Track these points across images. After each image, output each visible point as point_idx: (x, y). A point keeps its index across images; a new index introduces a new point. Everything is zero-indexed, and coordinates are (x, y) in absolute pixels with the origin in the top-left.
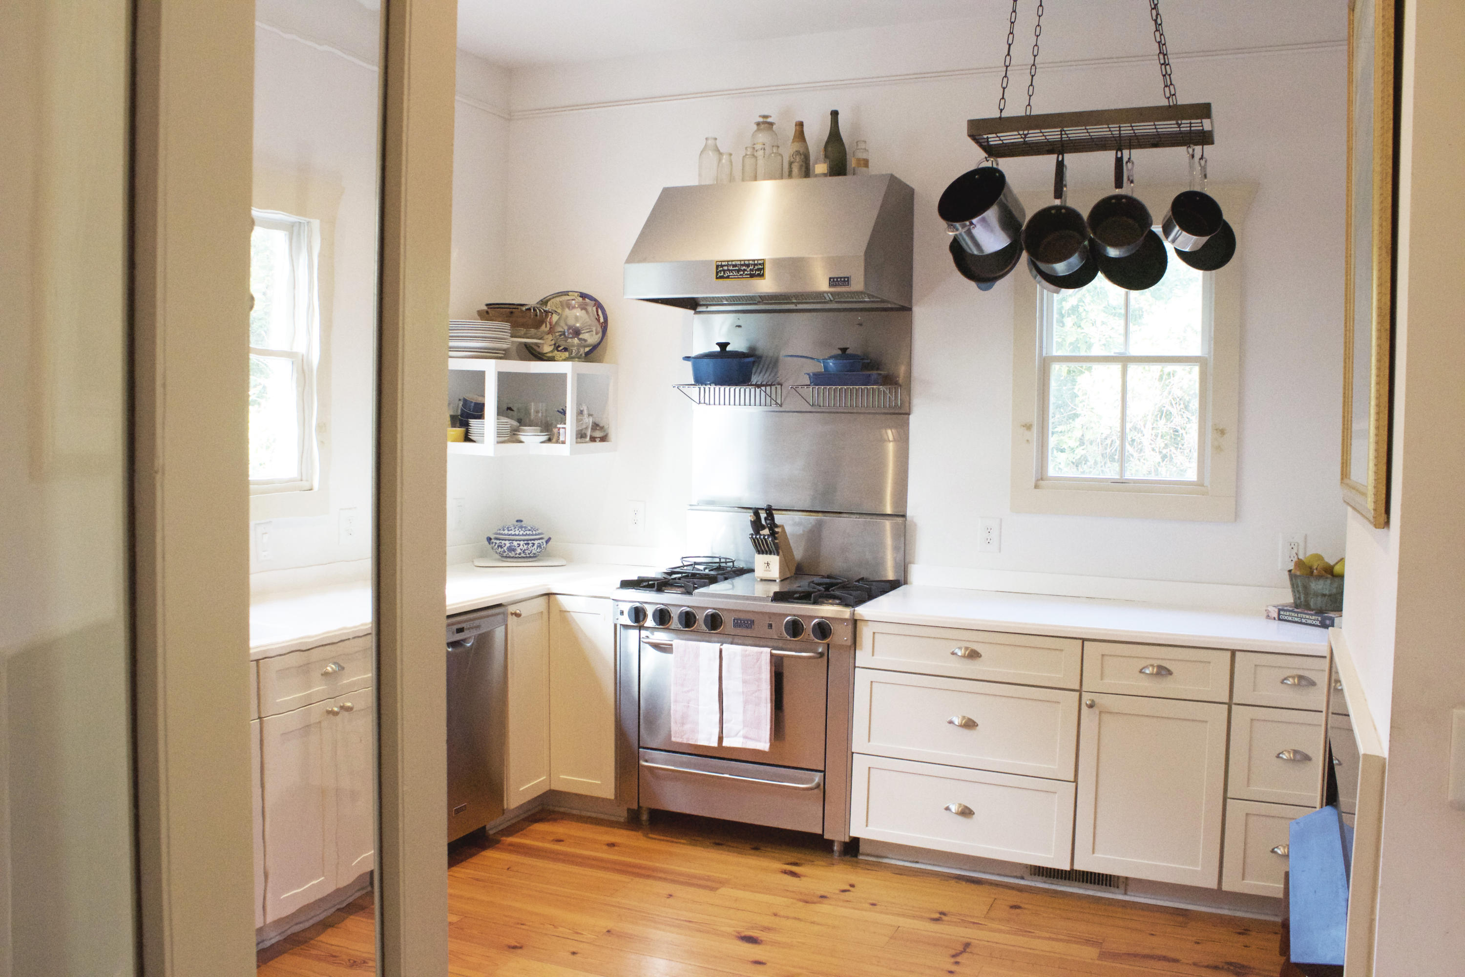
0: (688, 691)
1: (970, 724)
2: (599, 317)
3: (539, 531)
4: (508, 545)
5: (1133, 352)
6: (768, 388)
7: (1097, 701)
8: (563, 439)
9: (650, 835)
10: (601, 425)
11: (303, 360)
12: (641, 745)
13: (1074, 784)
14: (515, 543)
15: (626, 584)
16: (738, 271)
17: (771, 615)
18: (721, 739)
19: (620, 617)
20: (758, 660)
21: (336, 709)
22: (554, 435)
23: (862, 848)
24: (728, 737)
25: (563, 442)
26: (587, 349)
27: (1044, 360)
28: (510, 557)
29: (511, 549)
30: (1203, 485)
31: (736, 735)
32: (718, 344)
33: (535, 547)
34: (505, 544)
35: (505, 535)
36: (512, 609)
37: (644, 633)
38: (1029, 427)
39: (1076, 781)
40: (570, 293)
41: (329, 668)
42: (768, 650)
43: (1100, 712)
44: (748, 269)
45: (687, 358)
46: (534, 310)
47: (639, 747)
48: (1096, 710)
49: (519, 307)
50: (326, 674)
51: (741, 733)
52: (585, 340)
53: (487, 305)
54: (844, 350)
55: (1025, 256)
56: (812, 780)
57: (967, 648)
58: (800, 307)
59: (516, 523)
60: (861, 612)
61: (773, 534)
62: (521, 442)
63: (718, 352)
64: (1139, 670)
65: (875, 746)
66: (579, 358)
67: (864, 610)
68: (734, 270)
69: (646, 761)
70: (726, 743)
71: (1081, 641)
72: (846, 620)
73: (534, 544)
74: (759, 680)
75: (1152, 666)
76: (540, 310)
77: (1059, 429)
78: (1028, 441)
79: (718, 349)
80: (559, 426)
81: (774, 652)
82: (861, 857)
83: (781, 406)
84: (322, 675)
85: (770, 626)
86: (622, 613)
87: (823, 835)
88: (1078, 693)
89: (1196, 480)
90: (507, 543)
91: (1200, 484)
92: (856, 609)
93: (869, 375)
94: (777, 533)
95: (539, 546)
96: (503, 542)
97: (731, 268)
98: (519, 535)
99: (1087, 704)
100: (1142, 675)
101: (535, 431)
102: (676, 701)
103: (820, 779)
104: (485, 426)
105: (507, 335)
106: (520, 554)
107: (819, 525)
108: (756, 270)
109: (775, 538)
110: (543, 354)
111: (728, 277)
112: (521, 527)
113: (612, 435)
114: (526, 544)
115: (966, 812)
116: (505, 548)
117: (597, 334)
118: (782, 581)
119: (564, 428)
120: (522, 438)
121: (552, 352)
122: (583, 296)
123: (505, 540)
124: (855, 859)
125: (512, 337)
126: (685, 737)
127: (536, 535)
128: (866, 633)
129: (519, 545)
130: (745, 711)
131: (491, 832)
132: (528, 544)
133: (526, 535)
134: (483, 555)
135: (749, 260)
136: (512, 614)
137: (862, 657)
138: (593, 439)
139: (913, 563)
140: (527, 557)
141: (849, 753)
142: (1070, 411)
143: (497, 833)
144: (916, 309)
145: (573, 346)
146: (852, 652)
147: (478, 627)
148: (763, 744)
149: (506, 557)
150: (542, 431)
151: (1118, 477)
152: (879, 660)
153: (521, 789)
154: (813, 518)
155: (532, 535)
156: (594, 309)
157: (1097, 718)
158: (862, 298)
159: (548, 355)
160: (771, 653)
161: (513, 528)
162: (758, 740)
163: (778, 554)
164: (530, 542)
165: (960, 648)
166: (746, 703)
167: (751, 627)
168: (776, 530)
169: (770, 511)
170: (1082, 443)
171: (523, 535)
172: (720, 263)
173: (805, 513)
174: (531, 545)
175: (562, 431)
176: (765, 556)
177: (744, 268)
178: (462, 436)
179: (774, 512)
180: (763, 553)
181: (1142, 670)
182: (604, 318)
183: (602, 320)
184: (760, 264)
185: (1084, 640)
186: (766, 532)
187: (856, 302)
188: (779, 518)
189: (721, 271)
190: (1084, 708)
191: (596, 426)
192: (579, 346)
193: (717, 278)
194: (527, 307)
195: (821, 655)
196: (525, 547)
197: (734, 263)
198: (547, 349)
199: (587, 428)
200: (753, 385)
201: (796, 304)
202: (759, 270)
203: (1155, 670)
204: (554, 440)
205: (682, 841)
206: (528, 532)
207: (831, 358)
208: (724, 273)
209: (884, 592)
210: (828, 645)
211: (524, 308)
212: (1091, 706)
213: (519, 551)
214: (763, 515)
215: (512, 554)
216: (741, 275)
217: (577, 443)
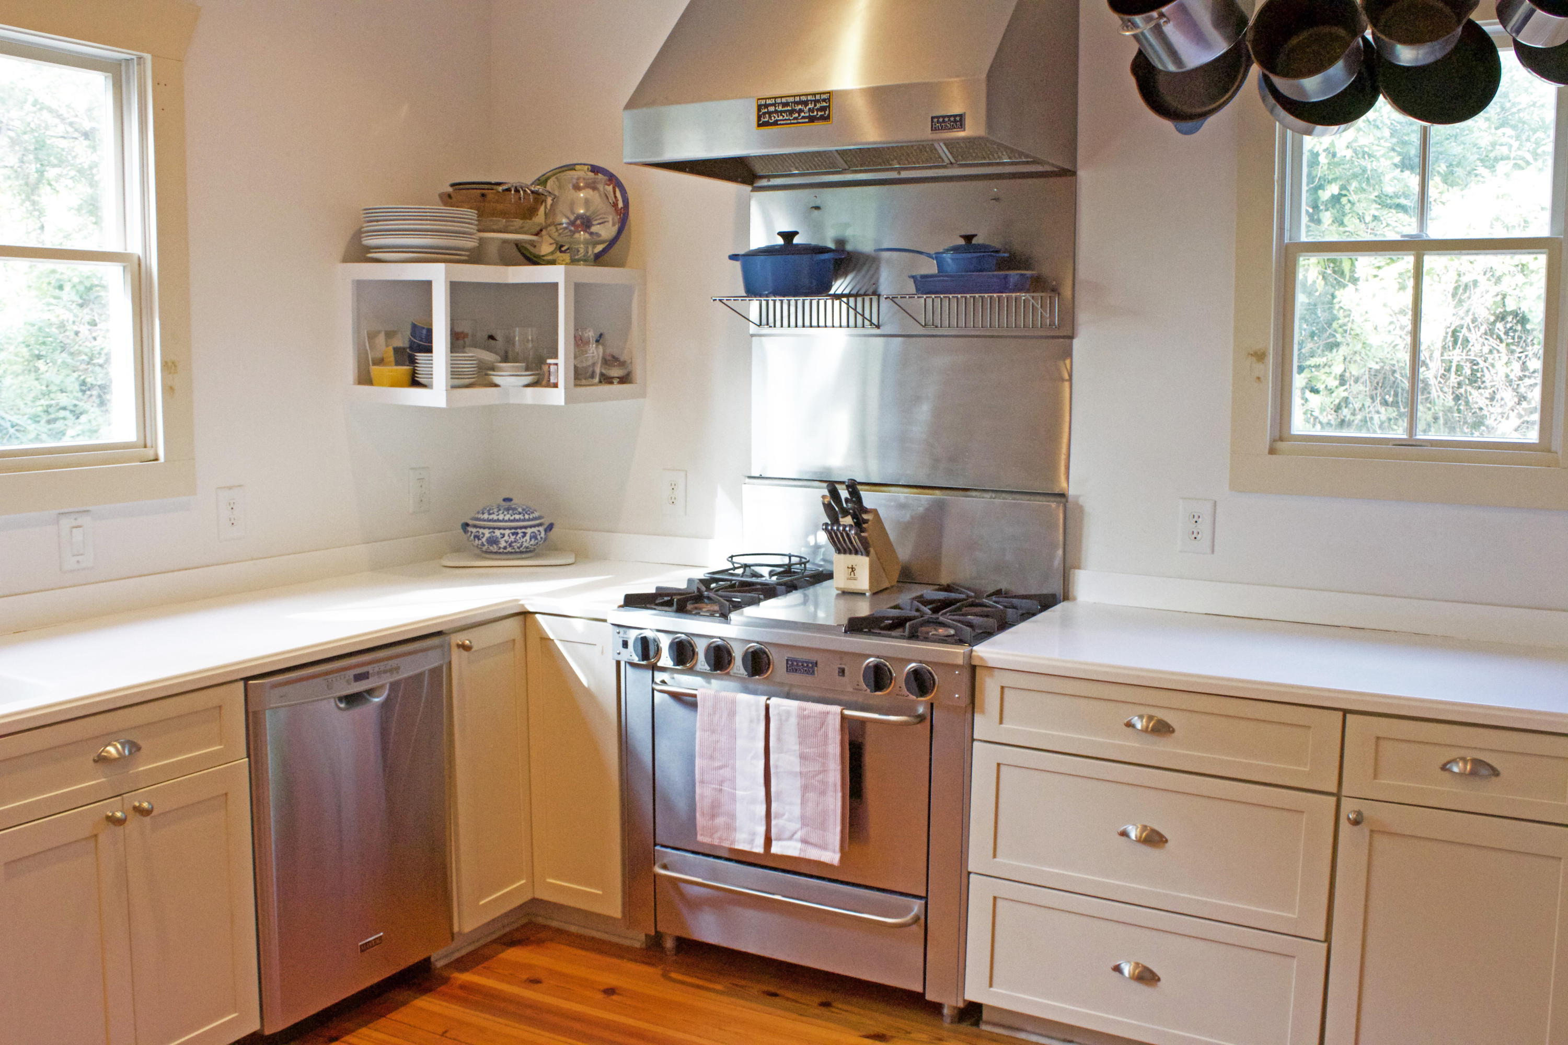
0: (720, 768)
1: (1153, 839)
2: (617, 200)
3: (536, 514)
4: (487, 535)
5: (1435, 232)
6: (852, 300)
7: (1366, 813)
8: (556, 381)
9: (673, 975)
10: (622, 359)
11: (139, 265)
12: (658, 841)
13: (1325, 945)
14: (498, 533)
15: (633, 601)
16: (791, 112)
17: (842, 654)
18: (768, 841)
19: (623, 651)
20: (823, 724)
21: (119, 814)
22: (544, 375)
23: (985, 1016)
24: (779, 839)
25: (556, 386)
26: (599, 248)
27: (1287, 246)
28: (491, 552)
29: (493, 541)
30: (1549, 451)
31: (791, 838)
32: (780, 234)
33: (528, 537)
34: (483, 534)
35: (484, 520)
36: (463, 638)
37: (659, 676)
38: (1260, 356)
39: (1328, 939)
40: (578, 167)
41: (111, 749)
42: (836, 709)
43: (1372, 831)
44: (806, 110)
45: (734, 257)
46: (517, 191)
47: (655, 845)
48: (1364, 829)
49: (495, 187)
50: (101, 760)
51: (798, 836)
52: (598, 235)
53: (453, 185)
54: (968, 238)
55: (1255, 70)
56: (909, 909)
57: (1150, 718)
58: (905, 174)
59: (504, 503)
60: (981, 654)
61: (859, 524)
62: (496, 386)
63: (781, 246)
64: (1440, 765)
65: (1006, 863)
66: (585, 261)
67: (985, 651)
68: (785, 112)
69: (665, 867)
70: (776, 849)
71: (1340, 714)
72: (957, 666)
73: (525, 534)
74: (824, 755)
75: (1464, 759)
76: (525, 191)
77: (1312, 362)
78: (1258, 378)
79: (780, 241)
80: (549, 361)
81: (847, 712)
82: (984, 1027)
83: (878, 327)
84: (95, 761)
85: (842, 672)
86: (625, 644)
87: (923, 995)
88: (1333, 800)
89: (1537, 441)
90: (486, 532)
91: (1544, 446)
92: (975, 648)
93: (1006, 276)
94: (866, 521)
95: (534, 536)
96: (481, 531)
97: (780, 108)
98: (503, 521)
99: (1349, 819)
100: (1446, 775)
101: (518, 369)
102: (702, 782)
103: (919, 910)
104: (434, 362)
105: (472, 228)
106: (505, 548)
107: (939, 508)
108: (818, 110)
109: (863, 530)
110: (539, 257)
111: (775, 123)
112: (508, 509)
113: (638, 373)
114: (513, 534)
115: (1147, 977)
116: (484, 540)
117: (614, 225)
118: (875, 594)
119: (556, 364)
120: (497, 380)
121: (552, 253)
122: (595, 169)
123: (484, 528)
124: (974, 1029)
125: (479, 231)
126: (717, 835)
127: (529, 520)
128: (990, 688)
129: (503, 535)
130: (803, 803)
131: (440, 964)
132: (516, 534)
133: (515, 520)
134: (457, 549)
135: (807, 95)
136: (459, 646)
137: (983, 726)
138: (606, 380)
139: (1079, 568)
140: (516, 553)
141: (964, 874)
142: (1328, 338)
143: (447, 966)
144: (1082, 174)
145: (579, 243)
146: (969, 716)
147: (397, 669)
148: (832, 856)
149: (486, 552)
150: (527, 369)
151: (1405, 437)
152: (1013, 729)
153: (482, 903)
154: (926, 498)
155: (524, 520)
156: (610, 188)
157: (1367, 839)
158: (999, 157)
159: (545, 258)
160: (842, 714)
161: (495, 510)
162: (824, 847)
163: (868, 554)
164: (519, 531)
165: (1141, 717)
166: (805, 789)
167: (813, 673)
168: (865, 516)
169: (853, 486)
170: (1342, 381)
171: (510, 521)
172: (763, 102)
173: (915, 490)
174: (520, 535)
175: (552, 368)
176: (848, 556)
177: (800, 107)
178: (407, 378)
179: (859, 487)
180: (845, 553)
181: (1445, 765)
182: (623, 201)
183: (620, 205)
184: (824, 100)
185: (1345, 712)
186: (848, 520)
187: (989, 164)
188: (869, 499)
189: (764, 114)
190: (1344, 825)
191: (611, 360)
192: (587, 243)
193: (759, 125)
194: (505, 187)
195: (921, 718)
196: (513, 538)
197: (784, 100)
198: (546, 248)
199: (594, 364)
200: (830, 295)
201: (899, 170)
202: (823, 109)
203: (1468, 767)
204: (544, 382)
205: (718, 987)
206: (517, 517)
207: (947, 251)
208: (770, 117)
209: (1028, 615)
210: (932, 705)
211: (500, 189)
212: (1356, 822)
213: (503, 544)
214: (844, 494)
215: (494, 548)
216: (795, 118)
217: (576, 385)
